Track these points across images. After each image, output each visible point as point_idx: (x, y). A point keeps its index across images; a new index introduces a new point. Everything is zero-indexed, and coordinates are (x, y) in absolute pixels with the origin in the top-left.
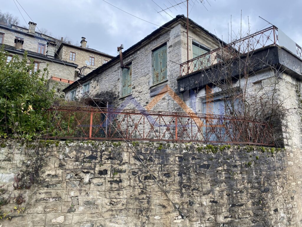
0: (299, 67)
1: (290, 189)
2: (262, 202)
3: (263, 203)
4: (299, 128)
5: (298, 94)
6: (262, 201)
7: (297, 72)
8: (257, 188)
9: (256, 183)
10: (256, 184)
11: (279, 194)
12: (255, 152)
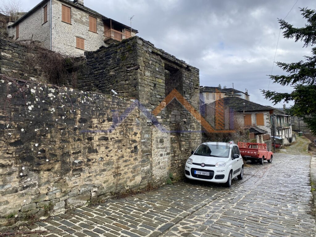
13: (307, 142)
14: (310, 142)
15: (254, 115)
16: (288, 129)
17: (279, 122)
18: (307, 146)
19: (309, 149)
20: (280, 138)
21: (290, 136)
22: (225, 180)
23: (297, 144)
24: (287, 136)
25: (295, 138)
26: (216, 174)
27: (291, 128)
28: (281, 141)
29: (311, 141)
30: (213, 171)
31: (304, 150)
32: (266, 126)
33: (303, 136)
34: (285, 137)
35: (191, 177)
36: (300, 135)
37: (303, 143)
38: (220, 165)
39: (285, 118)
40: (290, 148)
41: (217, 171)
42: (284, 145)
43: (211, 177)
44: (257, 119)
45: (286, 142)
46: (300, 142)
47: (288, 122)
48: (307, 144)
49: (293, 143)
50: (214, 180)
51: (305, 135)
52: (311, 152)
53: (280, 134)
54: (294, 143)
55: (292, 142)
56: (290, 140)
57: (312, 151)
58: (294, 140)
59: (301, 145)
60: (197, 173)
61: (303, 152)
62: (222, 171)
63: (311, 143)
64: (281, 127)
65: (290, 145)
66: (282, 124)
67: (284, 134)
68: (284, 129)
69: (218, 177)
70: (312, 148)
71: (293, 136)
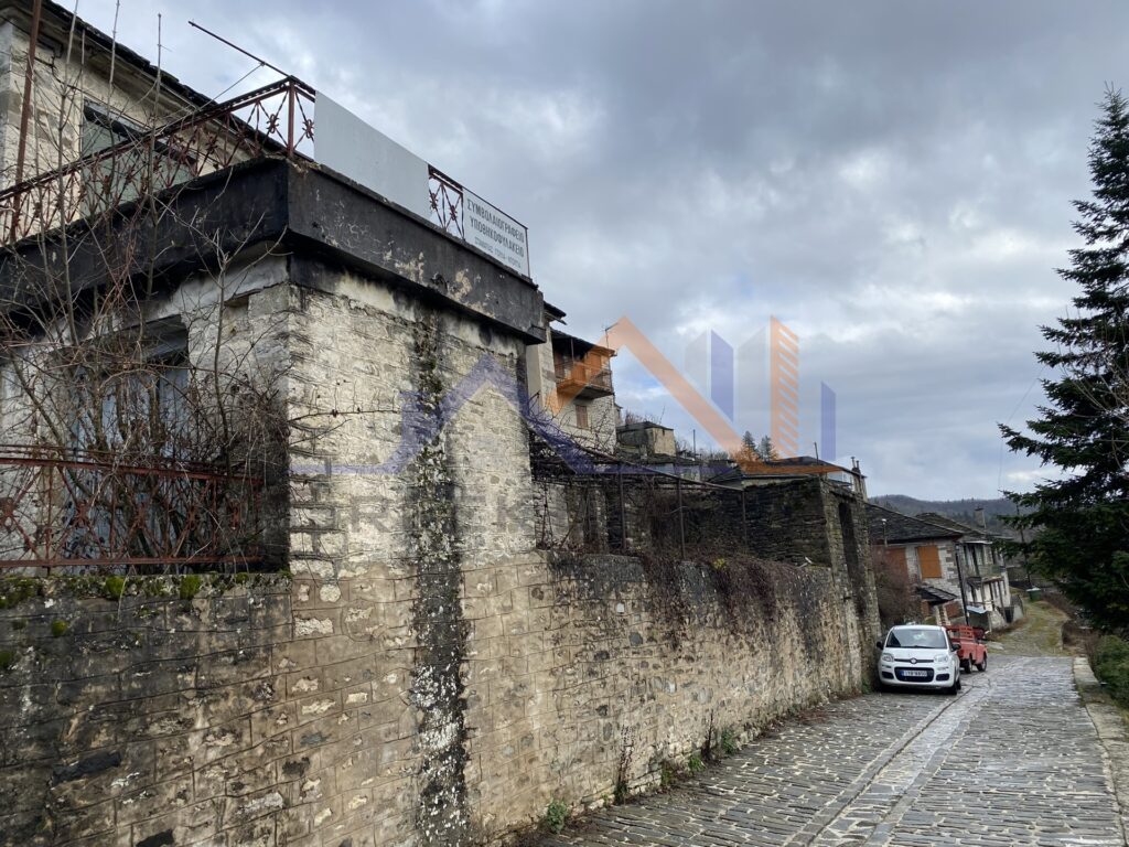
0: (421, 255)
1: (289, 734)
2: (49, 823)
3: (55, 827)
4: (404, 485)
5: (422, 358)
6: (53, 818)
7: (409, 273)
8: (31, 767)
9: (30, 742)
10: (31, 749)
11: (196, 767)
12: (49, 604)
13: (1056, 619)
14: (1065, 618)
15: (913, 552)
16: (998, 581)
17: (971, 562)
18: (1059, 632)
19: (1066, 640)
20: (981, 610)
21: (1007, 602)
22: (949, 683)
23: (1029, 626)
24: (998, 604)
25: (1022, 607)
26: (937, 673)
27: (1006, 579)
28: (985, 617)
29: (1068, 614)
30: (932, 670)
31: (1053, 643)
32: (949, 581)
33: (1041, 600)
34: (994, 606)
35: (896, 681)
36: (1032, 597)
37: (1045, 622)
38: (940, 660)
39: (985, 549)
40: (1012, 638)
41: (938, 669)
42: (993, 630)
43: (930, 678)
44: (921, 563)
45: (997, 620)
46: (1037, 620)
47: (994, 562)
48: (1057, 625)
49: (1017, 622)
50: (934, 682)
51: (1046, 597)
52: (1073, 648)
53: (979, 599)
54: (1020, 623)
55: (1015, 620)
56: (1008, 614)
57: (1074, 645)
58: (1018, 613)
59: (1040, 628)
60: (906, 673)
61: (1050, 649)
62: (944, 668)
63: (1070, 622)
64: (980, 578)
65: (1009, 630)
66: (980, 568)
67: (988, 597)
68: (989, 583)
69: (941, 677)
70: (1073, 636)
71: (1013, 602)
